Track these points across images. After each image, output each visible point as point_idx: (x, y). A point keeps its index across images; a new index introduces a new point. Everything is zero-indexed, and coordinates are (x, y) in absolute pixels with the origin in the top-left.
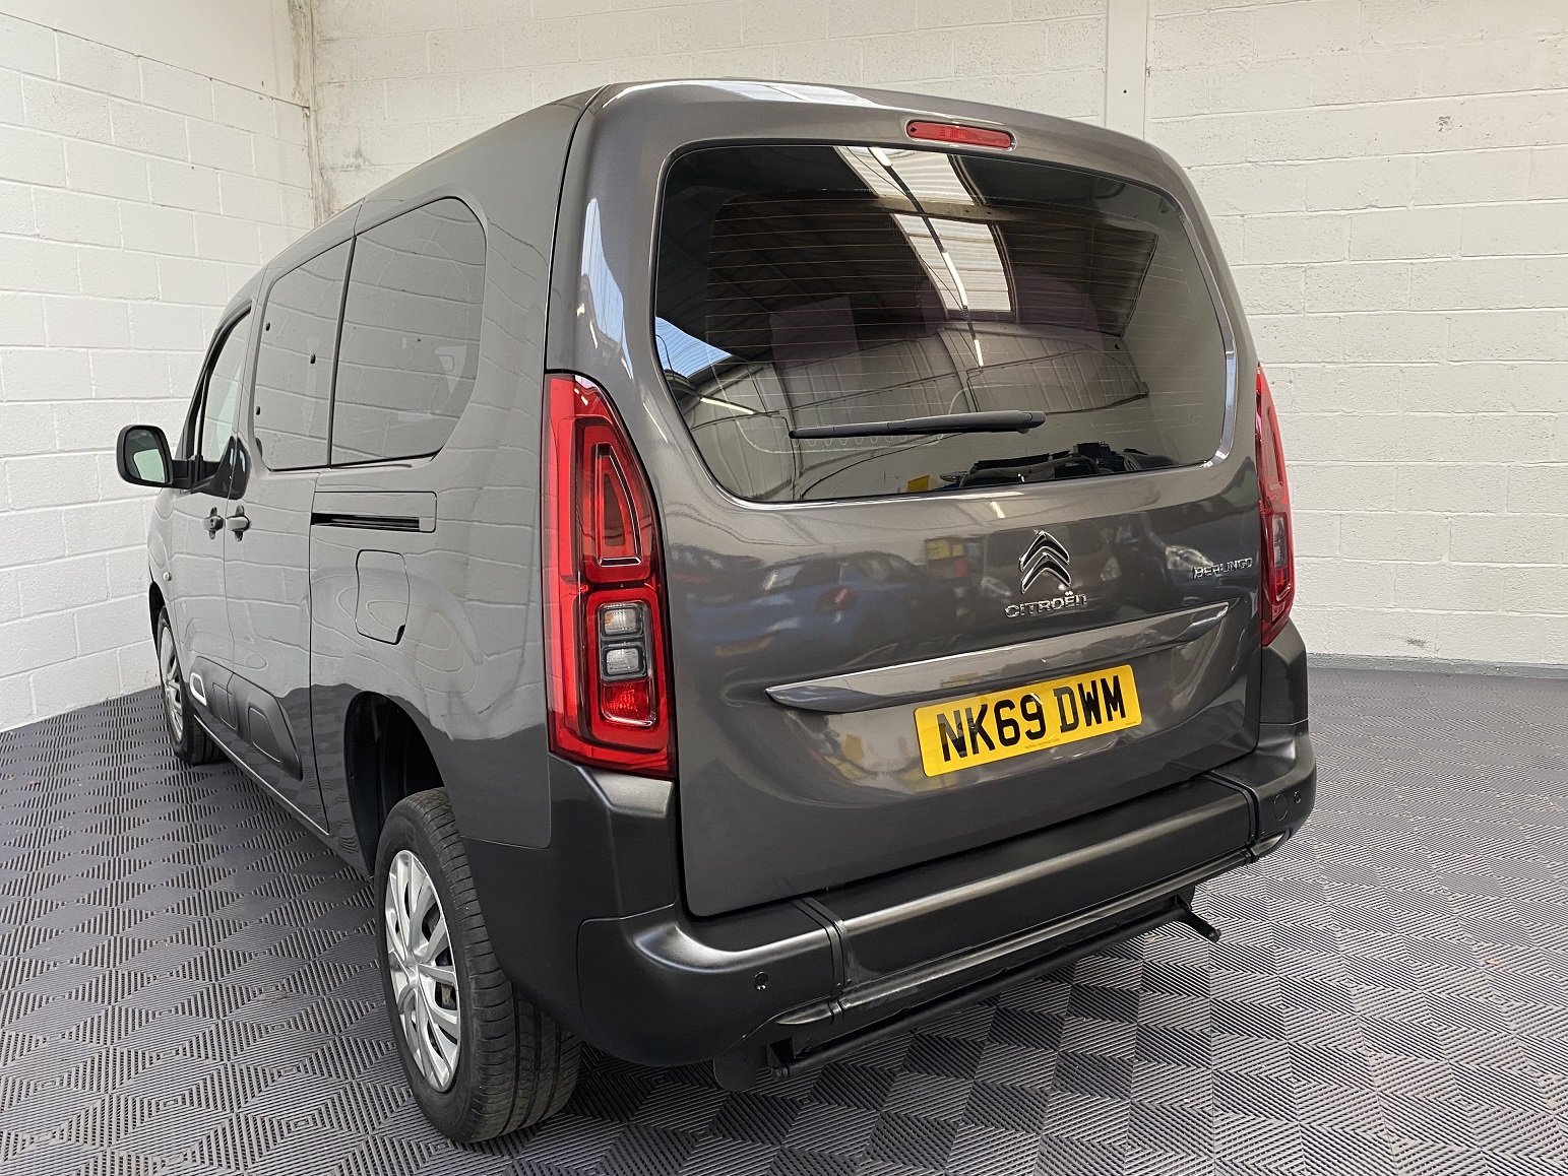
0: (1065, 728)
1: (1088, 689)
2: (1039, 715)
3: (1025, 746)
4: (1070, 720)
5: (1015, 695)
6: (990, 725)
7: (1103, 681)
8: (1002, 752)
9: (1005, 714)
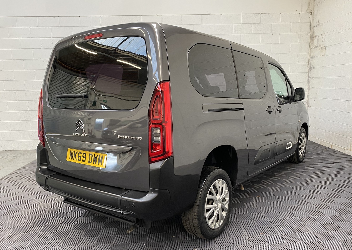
0: (89, 162)
1: (96, 156)
2: (85, 157)
3: (81, 162)
4: (90, 161)
5: (83, 152)
6: (77, 156)
7: (99, 156)
8: (77, 162)
9: (80, 155)
